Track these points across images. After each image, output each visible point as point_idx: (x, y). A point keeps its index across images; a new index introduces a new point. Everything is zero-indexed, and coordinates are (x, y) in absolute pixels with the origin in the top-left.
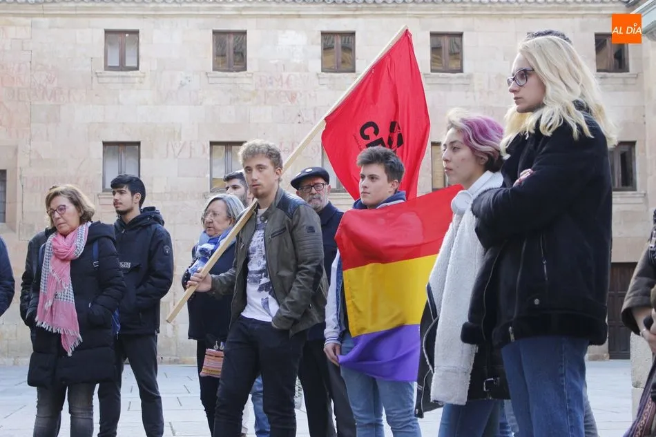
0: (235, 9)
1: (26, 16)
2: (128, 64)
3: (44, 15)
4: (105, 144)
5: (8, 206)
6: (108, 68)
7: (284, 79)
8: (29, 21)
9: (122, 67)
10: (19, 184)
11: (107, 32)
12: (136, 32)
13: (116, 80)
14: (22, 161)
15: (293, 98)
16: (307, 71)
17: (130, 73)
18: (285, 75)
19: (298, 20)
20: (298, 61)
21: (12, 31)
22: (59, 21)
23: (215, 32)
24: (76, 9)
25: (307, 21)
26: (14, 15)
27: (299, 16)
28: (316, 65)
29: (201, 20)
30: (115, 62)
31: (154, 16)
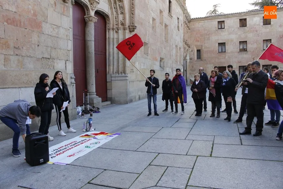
0: (244, 14)
1: (203, 20)
2: (222, 27)
3: (206, 20)
4: (219, 43)
5: (201, 56)
6: (219, 29)
7: (255, 28)
8: (203, 21)
9: (221, 28)
10: (203, 52)
11: (218, 22)
12: (224, 21)
13: (221, 31)
14: (203, 48)
15: (257, 31)
16: (260, 25)
17: (223, 29)
18: (255, 26)
19: (258, 15)
20: (258, 23)
21: (200, 24)
22: (209, 21)
23: (240, 19)
24: (212, 18)
25: (260, 15)
26: (201, 20)
27: (258, 14)
28: (262, 24)
29: (237, 17)
30: (220, 27)
31: (227, 18)
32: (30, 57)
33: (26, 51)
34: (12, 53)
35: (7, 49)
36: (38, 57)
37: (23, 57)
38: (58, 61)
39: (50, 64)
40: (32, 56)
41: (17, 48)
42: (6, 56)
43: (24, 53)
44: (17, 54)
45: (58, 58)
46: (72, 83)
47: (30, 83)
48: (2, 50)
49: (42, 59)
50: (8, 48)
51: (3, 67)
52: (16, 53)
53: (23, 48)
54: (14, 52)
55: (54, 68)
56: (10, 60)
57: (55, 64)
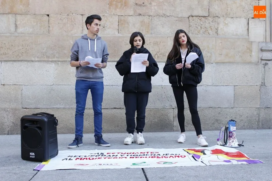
32: (164, 15)
33: (156, 7)
34: (132, 13)
35: (123, 8)
36: (180, 16)
37: (150, 18)
38: (229, 20)
39: (207, 25)
40: (168, 15)
41: (140, 5)
42: (122, 18)
43: (153, 10)
44: (140, 13)
45: (227, 15)
46: (262, 60)
47: (161, 56)
48: (115, 9)
49: (190, 18)
50: (125, 6)
51: (117, 33)
52: (139, 11)
53: (150, 4)
54: (135, 11)
55: (217, 33)
56: (128, 23)
57: (221, 26)
